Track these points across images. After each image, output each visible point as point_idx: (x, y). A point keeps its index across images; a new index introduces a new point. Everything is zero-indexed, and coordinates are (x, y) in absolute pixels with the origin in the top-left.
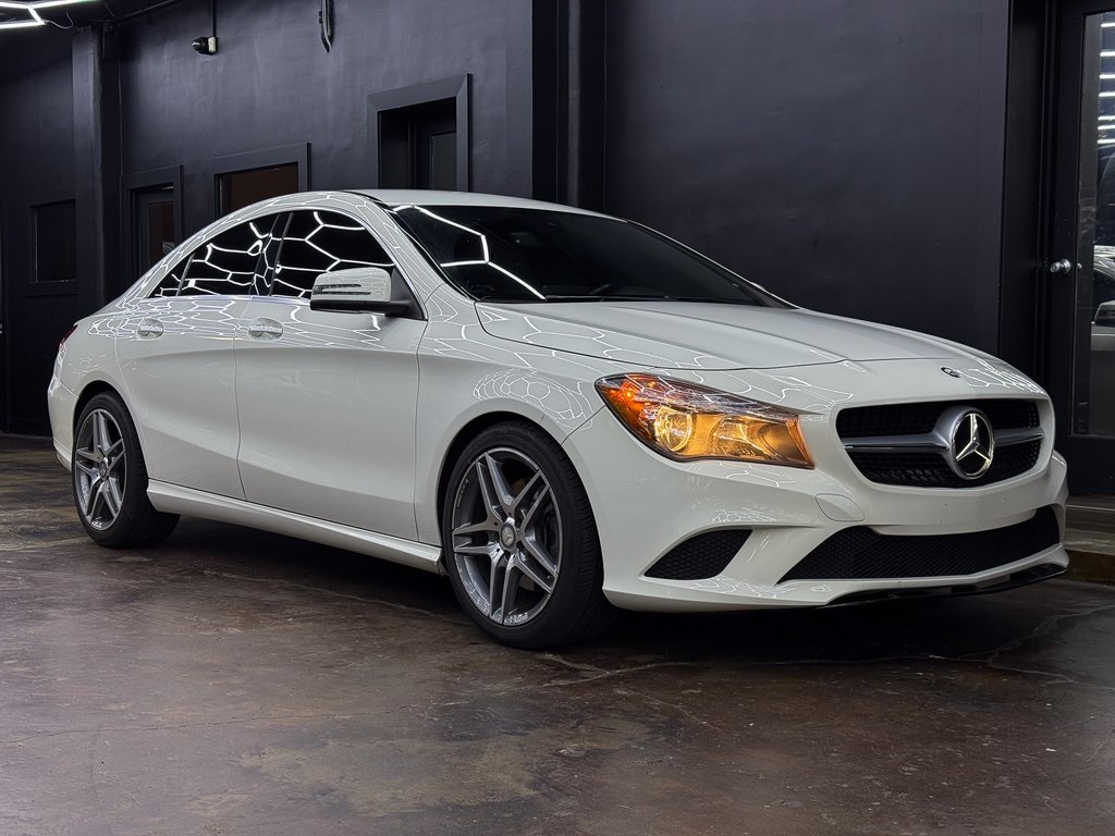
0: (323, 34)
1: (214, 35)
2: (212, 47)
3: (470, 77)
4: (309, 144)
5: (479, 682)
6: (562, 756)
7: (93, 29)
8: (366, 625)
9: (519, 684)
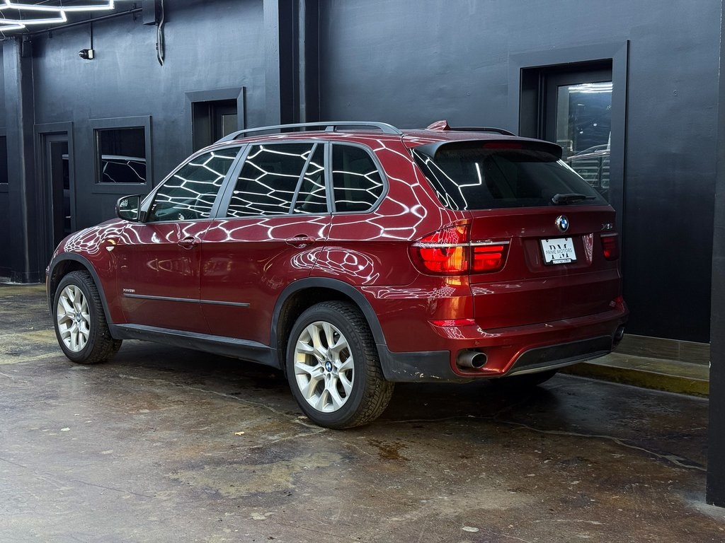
0: (158, 56)
1: (92, 49)
2: (91, 56)
3: (244, 88)
4: (151, 117)
5: (266, 435)
6: (305, 470)
7: (16, 39)
8: (209, 406)
9: (284, 436)
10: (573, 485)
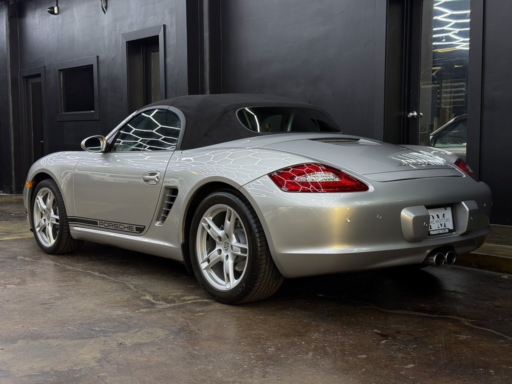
0: (102, 6)
1: (57, 6)
2: (56, 12)
3: (164, 26)
4: (98, 56)
7: (5, 3)
8: (74, 283)
10: (407, 369)
